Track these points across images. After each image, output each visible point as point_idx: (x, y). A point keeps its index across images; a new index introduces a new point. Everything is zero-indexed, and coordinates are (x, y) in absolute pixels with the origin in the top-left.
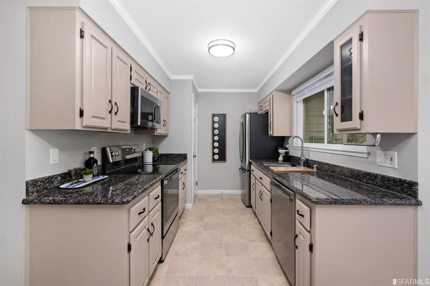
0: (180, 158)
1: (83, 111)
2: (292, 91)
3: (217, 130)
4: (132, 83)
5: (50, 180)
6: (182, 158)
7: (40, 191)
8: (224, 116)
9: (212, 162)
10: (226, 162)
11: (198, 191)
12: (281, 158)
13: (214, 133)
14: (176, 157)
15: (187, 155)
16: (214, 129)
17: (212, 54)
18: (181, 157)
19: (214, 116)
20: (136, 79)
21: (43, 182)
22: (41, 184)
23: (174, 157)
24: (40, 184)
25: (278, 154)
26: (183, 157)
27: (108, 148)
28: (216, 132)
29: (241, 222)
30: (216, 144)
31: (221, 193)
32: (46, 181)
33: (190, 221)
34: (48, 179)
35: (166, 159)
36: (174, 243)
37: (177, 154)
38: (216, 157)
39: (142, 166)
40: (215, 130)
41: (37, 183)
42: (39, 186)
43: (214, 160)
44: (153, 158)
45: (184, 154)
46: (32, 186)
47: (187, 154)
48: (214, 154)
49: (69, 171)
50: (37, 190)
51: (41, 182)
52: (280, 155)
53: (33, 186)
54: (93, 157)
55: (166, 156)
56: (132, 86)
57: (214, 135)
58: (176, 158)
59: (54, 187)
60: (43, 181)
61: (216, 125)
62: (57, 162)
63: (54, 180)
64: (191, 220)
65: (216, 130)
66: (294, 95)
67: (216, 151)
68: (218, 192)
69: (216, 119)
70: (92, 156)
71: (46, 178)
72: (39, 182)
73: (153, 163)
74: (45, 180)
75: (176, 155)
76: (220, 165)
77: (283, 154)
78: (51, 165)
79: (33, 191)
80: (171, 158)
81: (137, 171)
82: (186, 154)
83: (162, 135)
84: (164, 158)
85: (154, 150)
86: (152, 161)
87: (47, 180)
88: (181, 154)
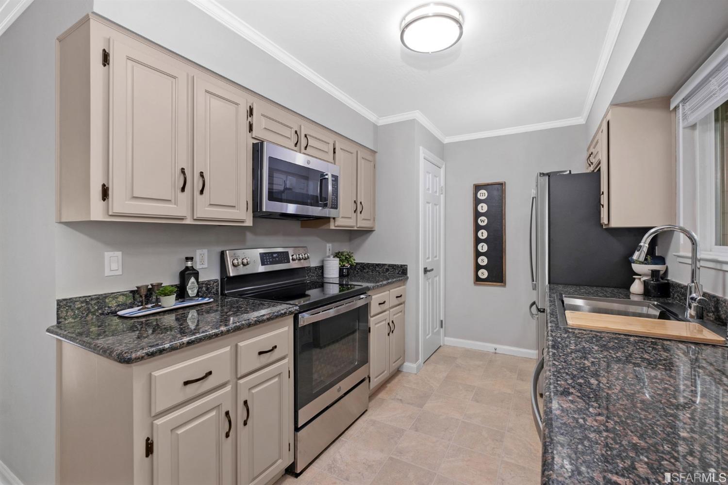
0: (394, 273)
1: (108, 188)
2: (671, 97)
3: (486, 218)
4: (254, 136)
5: (101, 301)
6: (398, 273)
7: (80, 316)
8: (501, 187)
9: (474, 283)
10: (505, 286)
11: (446, 338)
12: (637, 287)
13: (478, 224)
14: (387, 270)
15: (407, 268)
16: (477, 215)
17: (412, 48)
18: (397, 271)
19: (477, 188)
20: (265, 128)
21: (87, 303)
22: (83, 305)
23: (385, 270)
24: (80, 306)
25: (631, 276)
26: (400, 272)
27: (227, 251)
28: (483, 221)
29: (508, 431)
30: (483, 248)
31: (494, 351)
32: (93, 302)
33: (398, 399)
34: (98, 298)
35: (371, 273)
36: (343, 440)
37: (390, 266)
38: (484, 274)
39: (321, 284)
40: (480, 218)
41: (74, 304)
42: (79, 309)
43: (478, 279)
44: (341, 270)
45: (402, 266)
46: (64, 308)
47: (407, 265)
48: (478, 267)
49: (137, 287)
50: (74, 314)
51: (82, 302)
52: (635, 279)
53: (67, 308)
54: (192, 267)
55: (371, 268)
56: (256, 141)
57: (478, 228)
58: (387, 273)
59: (109, 311)
60: (87, 301)
61: (483, 208)
62: (120, 272)
63: (110, 301)
64: (400, 398)
65: (483, 218)
66: (676, 108)
67: (483, 261)
68: (489, 347)
69: (483, 194)
70: (189, 264)
71: (94, 297)
72: (78, 303)
73: (339, 280)
74: (92, 299)
75: (387, 267)
76: (492, 291)
77: (645, 275)
78: (107, 276)
79: (66, 316)
80: (379, 273)
81: (305, 292)
82: (405, 265)
83: (356, 228)
84: (368, 272)
85: (343, 256)
86: (337, 276)
87: (96, 301)
88: (395, 265)
